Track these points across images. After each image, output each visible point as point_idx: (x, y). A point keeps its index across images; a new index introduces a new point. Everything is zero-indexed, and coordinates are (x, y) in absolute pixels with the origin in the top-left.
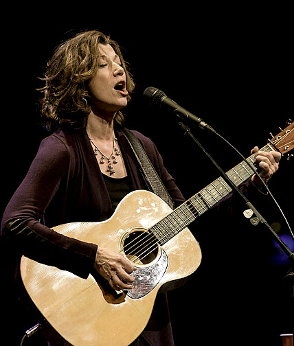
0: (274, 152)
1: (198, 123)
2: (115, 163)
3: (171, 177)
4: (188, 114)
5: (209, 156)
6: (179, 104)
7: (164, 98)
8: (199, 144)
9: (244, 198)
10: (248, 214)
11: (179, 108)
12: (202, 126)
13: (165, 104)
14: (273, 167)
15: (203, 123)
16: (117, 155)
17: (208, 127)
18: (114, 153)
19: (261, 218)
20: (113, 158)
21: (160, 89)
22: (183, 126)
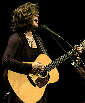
2: (33, 43)
4: (54, 33)
5: (61, 46)
7: (47, 28)
10: (73, 64)
11: (52, 31)
12: (59, 37)
15: (59, 36)
17: (61, 37)
19: (77, 65)
20: (32, 42)
22: (53, 37)
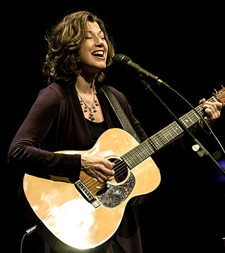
0: (217, 103)
1: (156, 81)
2: (95, 112)
3: (138, 122)
4: (148, 74)
5: (165, 105)
6: (141, 66)
7: (130, 62)
8: (157, 96)
9: (193, 136)
10: (196, 148)
11: (141, 70)
13: (130, 67)
14: (216, 114)
15: (159, 80)
16: (97, 105)
17: (164, 83)
18: (95, 104)
19: (205, 151)
20: (94, 108)
21: (126, 56)
22: (145, 83)
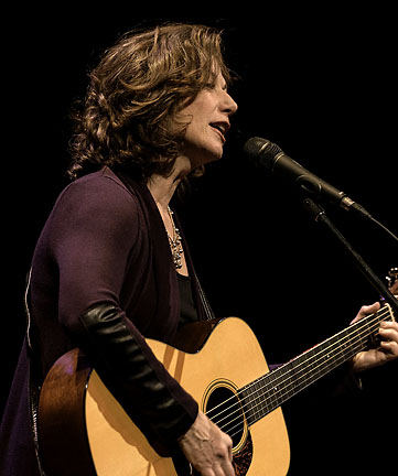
1: (339, 200)
4: (321, 184)
6: (306, 167)
7: (280, 157)
8: (341, 237)
11: (306, 175)
12: (345, 205)
15: (347, 200)
17: (357, 206)
21: (272, 141)
22: (313, 205)
